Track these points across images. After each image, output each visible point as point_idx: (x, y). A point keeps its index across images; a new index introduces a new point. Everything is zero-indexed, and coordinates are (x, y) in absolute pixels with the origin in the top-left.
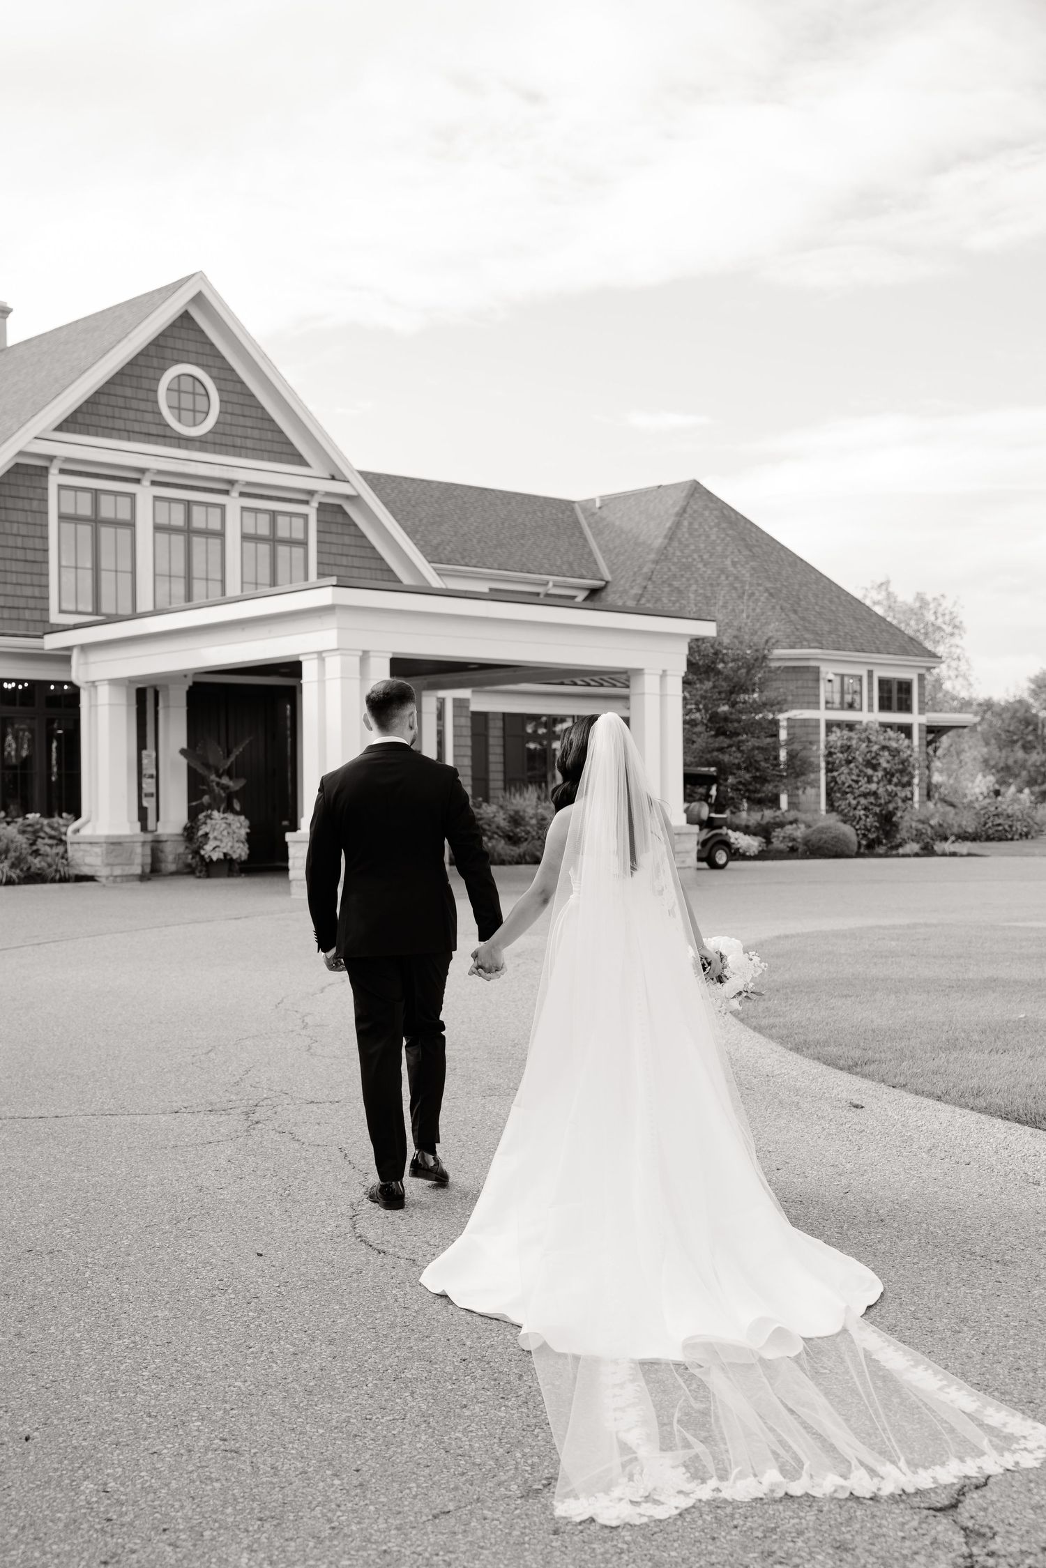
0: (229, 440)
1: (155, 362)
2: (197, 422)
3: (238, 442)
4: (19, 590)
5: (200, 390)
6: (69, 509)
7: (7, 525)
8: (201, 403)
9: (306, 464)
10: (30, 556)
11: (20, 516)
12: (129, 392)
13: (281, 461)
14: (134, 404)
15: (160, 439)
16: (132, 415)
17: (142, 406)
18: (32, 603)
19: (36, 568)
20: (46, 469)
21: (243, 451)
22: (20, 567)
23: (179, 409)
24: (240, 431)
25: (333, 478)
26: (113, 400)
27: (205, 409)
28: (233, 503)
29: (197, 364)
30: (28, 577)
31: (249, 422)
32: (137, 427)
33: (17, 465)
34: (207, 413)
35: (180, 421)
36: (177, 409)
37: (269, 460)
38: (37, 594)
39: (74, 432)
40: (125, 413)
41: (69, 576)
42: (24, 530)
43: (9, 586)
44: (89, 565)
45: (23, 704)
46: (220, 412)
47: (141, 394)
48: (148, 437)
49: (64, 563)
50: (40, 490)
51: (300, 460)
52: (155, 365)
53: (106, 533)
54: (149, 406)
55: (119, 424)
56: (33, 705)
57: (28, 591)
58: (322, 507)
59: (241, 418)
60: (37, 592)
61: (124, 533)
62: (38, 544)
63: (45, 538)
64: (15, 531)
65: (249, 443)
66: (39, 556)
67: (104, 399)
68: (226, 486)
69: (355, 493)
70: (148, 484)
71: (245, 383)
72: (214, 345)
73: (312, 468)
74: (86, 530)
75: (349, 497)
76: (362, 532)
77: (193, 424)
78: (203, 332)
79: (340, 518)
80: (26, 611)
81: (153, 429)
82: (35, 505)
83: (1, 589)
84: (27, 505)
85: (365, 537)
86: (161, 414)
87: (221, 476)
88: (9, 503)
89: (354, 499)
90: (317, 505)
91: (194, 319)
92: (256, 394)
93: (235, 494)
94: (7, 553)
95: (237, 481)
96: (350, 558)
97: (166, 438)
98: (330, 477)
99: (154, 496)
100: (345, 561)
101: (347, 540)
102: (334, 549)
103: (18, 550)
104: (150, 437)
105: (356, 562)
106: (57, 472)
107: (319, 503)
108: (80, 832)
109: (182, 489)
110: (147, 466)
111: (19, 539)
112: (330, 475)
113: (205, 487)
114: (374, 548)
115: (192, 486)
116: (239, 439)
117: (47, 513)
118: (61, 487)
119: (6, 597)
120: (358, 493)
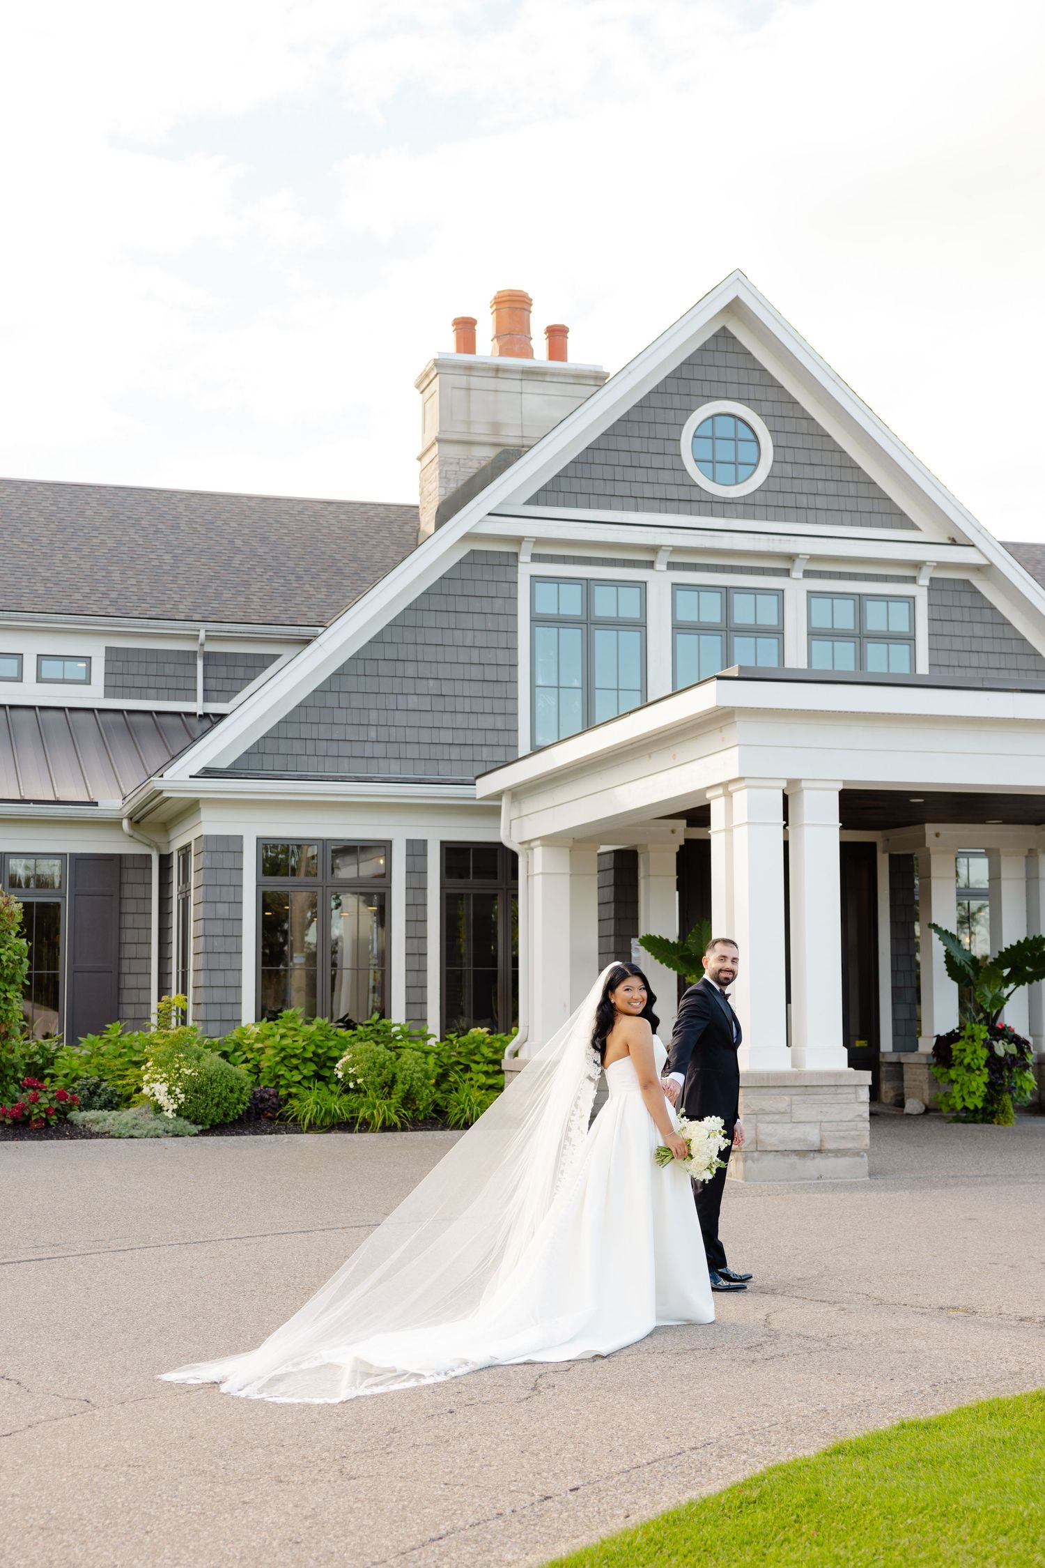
0: (789, 500)
1: (676, 400)
2: (739, 480)
3: (803, 501)
4: (473, 721)
5: (744, 432)
6: (546, 607)
8: (746, 452)
9: (914, 527)
10: (491, 674)
11: (478, 621)
12: (636, 444)
13: (870, 525)
14: (645, 460)
15: (682, 505)
16: (641, 475)
17: (657, 462)
18: (492, 738)
19: (498, 690)
20: (516, 555)
21: (811, 513)
22: (475, 689)
23: (713, 462)
24: (807, 486)
25: (953, 542)
26: (613, 458)
27: (754, 461)
28: (796, 589)
29: (739, 399)
30: (488, 702)
31: (819, 473)
32: (647, 491)
33: (473, 551)
34: (756, 465)
35: (714, 480)
36: (710, 463)
37: (852, 524)
38: (500, 725)
39: (556, 504)
40: (631, 474)
41: (546, 701)
42: (481, 639)
43: (459, 716)
44: (577, 683)
45: (479, 873)
46: (774, 461)
47: (655, 446)
48: (665, 503)
49: (540, 682)
50: (506, 585)
51: (902, 521)
52: (677, 405)
53: (603, 638)
54: (668, 462)
55: (622, 489)
56: (496, 878)
57: (487, 722)
58: (935, 586)
59: (807, 468)
60: (500, 723)
61: (630, 638)
62: (502, 657)
63: (513, 649)
64: (468, 642)
65: (821, 502)
66: (503, 674)
67: (599, 457)
68: (783, 564)
69: (984, 562)
70: (664, 567)
71: (813, 419)
72: (765, 370)
73: (920, 530)
74: (573, 637)
75: (978, 569)
76: (1004, 618)
77: (734, 482)
78: (750, 354)
79: (966, 600)
80: (485, 749)
81: (673, 493)
82: (498, 605)
83: (447, 720)
84: (485, 605)
85: (1010, 624)
86: (686, 470)
87: (771, 550)
88: (461, 604)
89: (985, 570)
90: (927, 583)
91: (734, 338)
92: (831, 433)
93: (797, 574)
94: (458, 672)
95: (797, 555)
96: (983, 655)
97: (693, 504)
98: (949, 542)
99: (673, 584)
100: (975, 660)
101: (978, 630)
102: (957, 644)
103: (473, 667)
104: (669, 503)
105: (994, 661)
106: (528, 559)
107: (931, 579)
108: (516, 1054)
109: (716, 572)
110: (658, 543)
111: (475, 652)
112: (949, 538)
113: (752, 568)
114: (1024, 639)
115: (732, 567)
116: (804, 497)
117: (516, 615)
118: (535, 579)
119: (455, 731)
120: (990, 561)
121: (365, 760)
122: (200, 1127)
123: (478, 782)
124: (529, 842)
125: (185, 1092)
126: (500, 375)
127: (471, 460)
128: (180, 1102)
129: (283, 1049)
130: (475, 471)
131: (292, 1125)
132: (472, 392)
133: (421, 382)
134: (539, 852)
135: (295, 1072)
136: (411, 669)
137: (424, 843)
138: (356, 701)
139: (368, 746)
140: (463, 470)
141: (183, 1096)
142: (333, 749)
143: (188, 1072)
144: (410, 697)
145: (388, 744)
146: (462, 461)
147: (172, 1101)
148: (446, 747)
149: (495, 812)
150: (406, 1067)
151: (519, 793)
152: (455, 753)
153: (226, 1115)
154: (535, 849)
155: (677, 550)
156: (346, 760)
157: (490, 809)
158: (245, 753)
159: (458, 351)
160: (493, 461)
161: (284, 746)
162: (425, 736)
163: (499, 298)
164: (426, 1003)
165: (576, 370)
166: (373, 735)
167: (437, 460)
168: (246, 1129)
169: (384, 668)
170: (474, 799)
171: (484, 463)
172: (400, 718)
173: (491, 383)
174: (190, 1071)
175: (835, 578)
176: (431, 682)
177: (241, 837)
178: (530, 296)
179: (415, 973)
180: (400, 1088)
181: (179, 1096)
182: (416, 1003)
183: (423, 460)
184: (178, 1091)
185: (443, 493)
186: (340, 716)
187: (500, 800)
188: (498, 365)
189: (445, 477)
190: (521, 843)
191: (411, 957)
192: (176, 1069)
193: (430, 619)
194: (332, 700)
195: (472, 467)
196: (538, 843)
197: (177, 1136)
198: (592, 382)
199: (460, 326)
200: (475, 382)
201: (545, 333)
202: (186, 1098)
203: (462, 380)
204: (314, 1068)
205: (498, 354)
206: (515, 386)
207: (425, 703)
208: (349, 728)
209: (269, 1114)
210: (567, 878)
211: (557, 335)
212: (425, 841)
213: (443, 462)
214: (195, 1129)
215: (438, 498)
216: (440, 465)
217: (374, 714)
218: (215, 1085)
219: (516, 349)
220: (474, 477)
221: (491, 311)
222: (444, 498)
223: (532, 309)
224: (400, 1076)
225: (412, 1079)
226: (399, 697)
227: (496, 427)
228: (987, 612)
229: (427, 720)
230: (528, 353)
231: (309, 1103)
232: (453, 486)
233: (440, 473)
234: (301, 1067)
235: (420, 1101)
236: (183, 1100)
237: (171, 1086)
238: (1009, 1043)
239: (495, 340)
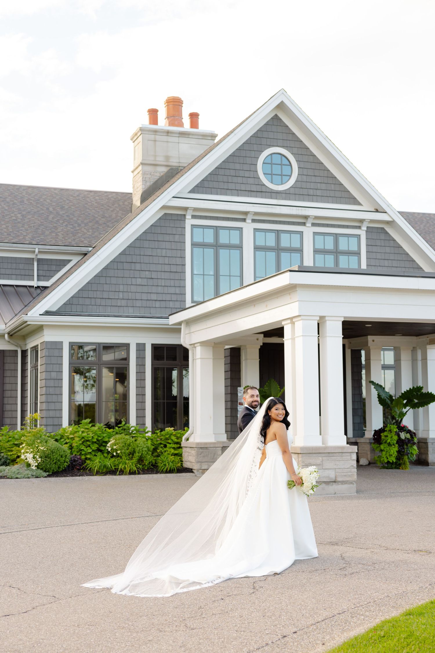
0: (305, 192)
1: (255, 147)
2: (283, 183)
3: (311, 192)
4: (166, 290)
5: (285, 161)
6: (198, 239)
7: (159, 250)
8: (286, 170)
9: (359, 204)
10: (174, 269)
11: (168, 245)
12: (238, 166)
13: (341, 203)
14: (242, 173)
15: (258, 194)
16: (240, 180)
17: (247, 174)
18: (174, 298)
19: (177, 276)
20: (185, 215)
21: (315, 198)
22: (167, 275)
23: (272, 174)
24: (312, 186)
25: (377, 211)
26: (227, 172)
27: (290, 174)
28: (308, 231)
29: (283, 147)
30: (172, 281)
31: (318, 180)
32: (243, 187)
33: (165, 214)
34: (290, 176)
35: (272, 183)
36: (270, 175)
37: (333, 202)
38: (178, 292)
39: (203, 193)
40: (235, 179)
41: (198, 281)
42: (169, 253)
43: (160, 288)
44: (212, 273)
45: (168, 358)
46: (298, 174)
47: (246, 167)
49: (195, 272)
50: (180, 229)
51: (355, 201)
52: (255, 149)
53: (223, 253)
54: (252, 174)
55: (231, 186)
56: (176, 360)
57: (172, 290)
58: (369, 230)
59: (313, 177)
60: (178, 291)
61: (235, 253)
62: (179, 261)
63: (183, 258)
64: (164, 255)
65: (319, 193)
66: (179, 269)
67: (222, 172)
68: (303, 220)
69: (390, 219)
70: (250, 221)
71: (315, 156)
72: (294, 134)
73: (362, 205)
74: (210, 252)
75: (388, 223)
76: (399, 244)
77: (281, 183)
78: (287, 126)
79: (382, 236)
80: (171, 302)
81: (254, 188)
82: (177, 238)
83: (154, 290)
84: (171, 238)
85: (402, 247)
86: (259, 178)
87: (298, 214)
88: (160, 238)
89: (391, 223)
90: (365, 229)
91: (281, 119)
92: (323, 162)
93: (309, 224)
94: (159, 268)
95: (309, 216)
96: (390, 261)
97: (263, 193)
98: (375, 211)
99: (254, 229)
100: (386, 263)
101: (388, 250)
102: (379, 256)
103: (166, 266)
104: (252, 193)
105: (395, 264)
106: (190, 217)
107: (367, 227)
108: (188, 439)
109: (273, 223)
110: (248, 210)
111: (167, 259)
112: (375, 209)
113: (289, 222)
114: (408, 254)
115: (280, 221)
116: (312, 190)
117: (185, 242)
118: (193, 226)
119: (158, 294)
120: (393, 219)
121: (117, 307)
122: (48, 473)
123: (170, 317)
124: (194, 344)
125: (41, 457)
126: (169, 135)
127: (157, 173)
128: (39, 462)
129: (83, 438)
130: (158, 177)
131: (90, 472)
132: (157, 142)
133: (133, 137)
134: (199, 349)
135: (88, 448)
136: (138, 266)
137: (144, 345)
138: (114, 281)
139: (119, 301)
140: (153, 177)
141: (40, 459)
142: (103, 302)
143: (42, 448)
144: (138, 279)
145: (128, 300)
146: (152, 173)
147: (35, 461)
148: (154, 302)
149: (179, 331)
150: (140, 445)
151: (189, 322)
152: (158, 304)
153: (59, 468)
154: (197, 348)
155: (256, 214)
156: (109, 307)
157: (176, 330)
158: (64, 304)
159: (150, 123)
160: (166, 173)
161: (81, 301)
162: (144, 297)
163: (168, 100)
164: (145, 417)
165: (203, 133)
166: (121, 296)
167: (141, 172)
168: (68, 474)
169: (126, 266)
170: (168, 325)
171: (162, 174)
172: (133, 289)
173: (165, 138)
174: (43, 448)
175: (325, 227)
176: (147, 272)
177: (62, 342)
178: (182, 99)
179: (140, 403)
180: (137, 455)
181: (38, 459)
182: (141, 417)
183: (134, 172)
184: (38, 457)
185: (144, 187)
186: (106, 287)
187: (181, 325)
188: (168, 130)
189: (145, 180)
190: (190, 345)
191: (138, 396)
192: (36, 447)
193: (146, 244)
194: (102, 280)
195: (157, 176)
196: (199, 344)
197: (37, 477)
198: (210, 138)
199: (151, 112)
200: (158, 137)
201: (189, 116)
202: (41, 460)
203: (152, 137)
204: (97, 446)
205: (168, 125)
206: (176, 139)
207: (144, 282)
208: (110, 293)
209: (78, 467)
210: (212, 360)
211: (194, 117)
212: (144, 344)
213: (144, 174)
214: (45, 474)
215: (141, 190)
216: (142, 175)
217: (121, 287)
218: (54, 454)
219: (176, 122)
220: (157, 180)
221: (165, 106)
222: (144, 189)
223: (183, 105)
224: (137, 450)
225: (143, 451)
226: (133, 279)
227: (167, 158)
228: (392, 242)
229: (145, 289)
230: (181, 125)
231: (97, 462)
232: (148, 184)
233: (142, 179)
234: (91, 446)
235: (146, 461)
236: (40, 461)
237: (34, 455)
238: (407, 433)
239: (167, 119)
